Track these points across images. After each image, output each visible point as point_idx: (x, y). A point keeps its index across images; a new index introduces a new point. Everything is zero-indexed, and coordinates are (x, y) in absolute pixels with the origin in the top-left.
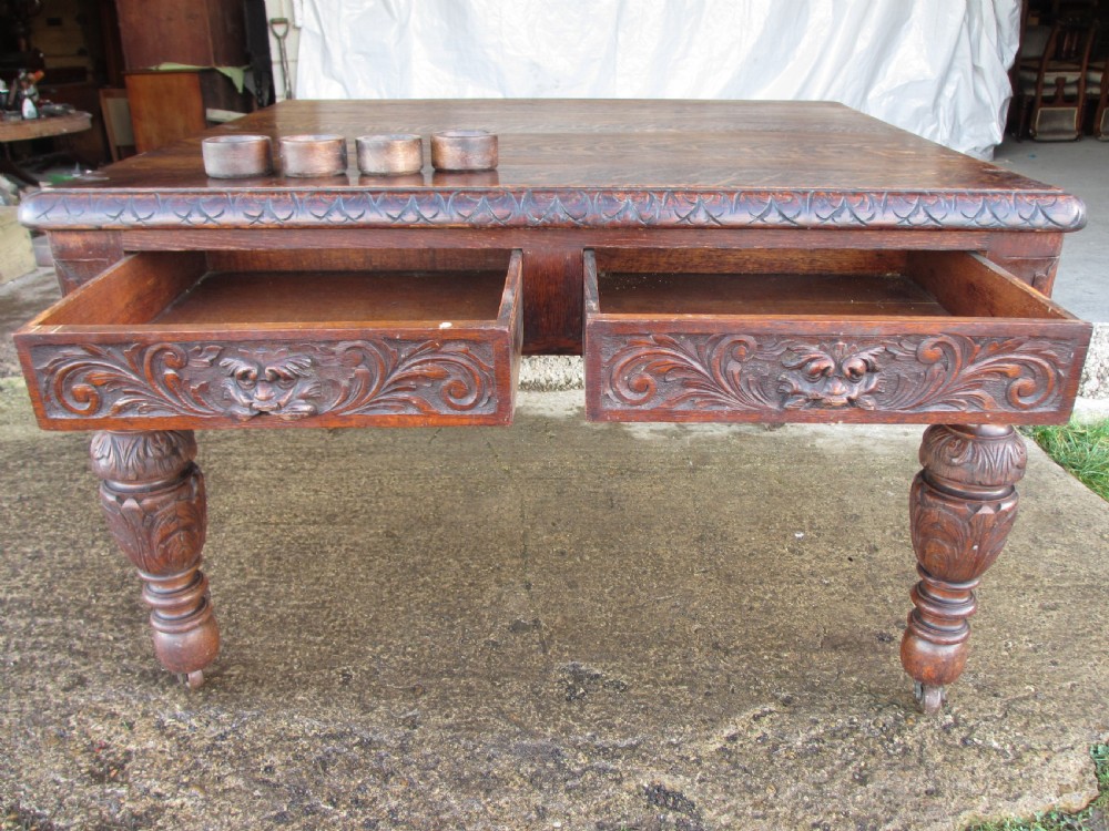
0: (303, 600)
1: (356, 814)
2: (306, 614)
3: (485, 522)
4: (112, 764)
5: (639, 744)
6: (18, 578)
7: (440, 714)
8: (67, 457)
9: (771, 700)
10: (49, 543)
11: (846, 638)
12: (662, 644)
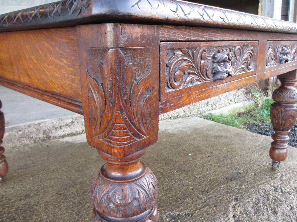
9: (232, 201)
12: (188, 196)
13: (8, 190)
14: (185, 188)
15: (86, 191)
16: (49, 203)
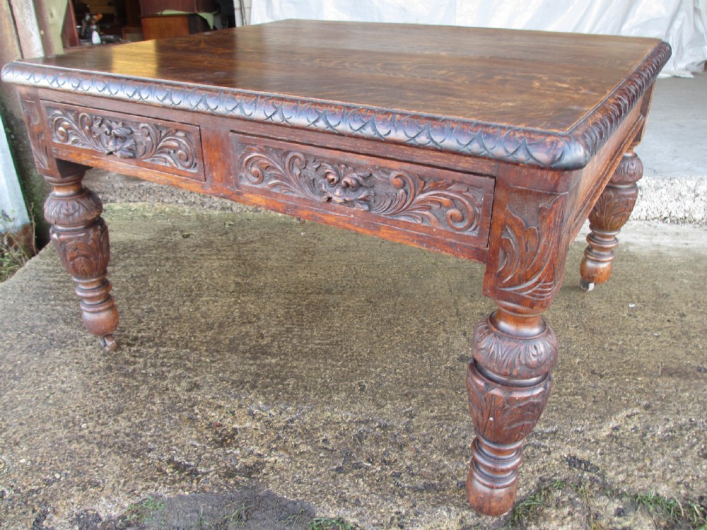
0: (323, 340)
1: (386, 469)
2: (328, 349)
3: (428, 294)
4: (227, 436)
5: (556, 431)
6: (142, 324)
7: (427, 409)
8: (154, 252)
9: (636, 406)
10: (156, 303)
11: (677, 369)
12: (558, 370)
13: (309, 276)
14: (565, 357)
15: (408, 309)
16: (351, 309)
